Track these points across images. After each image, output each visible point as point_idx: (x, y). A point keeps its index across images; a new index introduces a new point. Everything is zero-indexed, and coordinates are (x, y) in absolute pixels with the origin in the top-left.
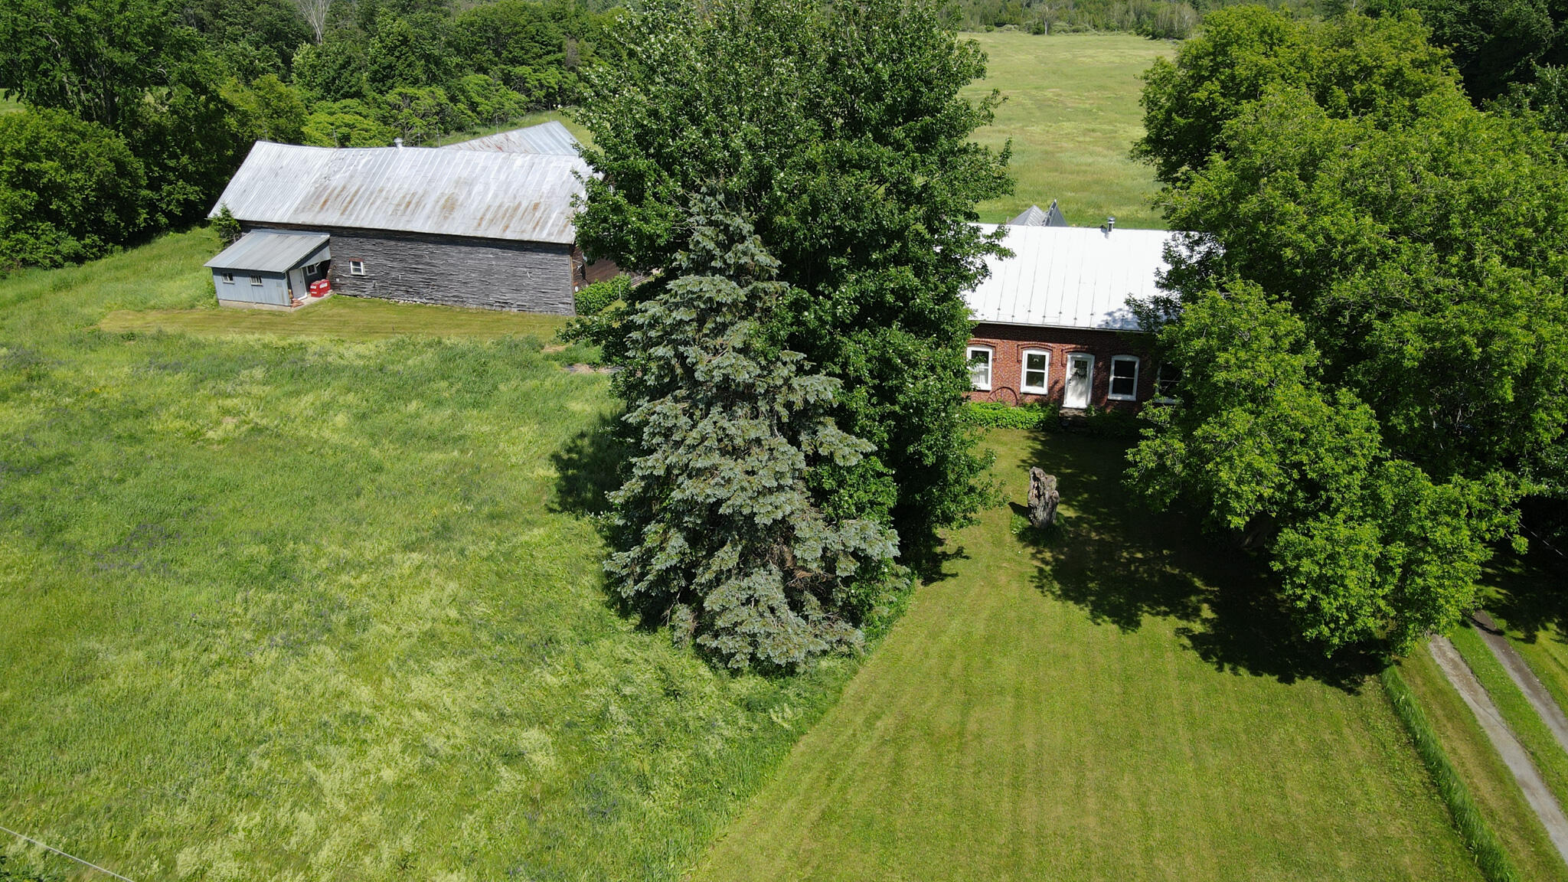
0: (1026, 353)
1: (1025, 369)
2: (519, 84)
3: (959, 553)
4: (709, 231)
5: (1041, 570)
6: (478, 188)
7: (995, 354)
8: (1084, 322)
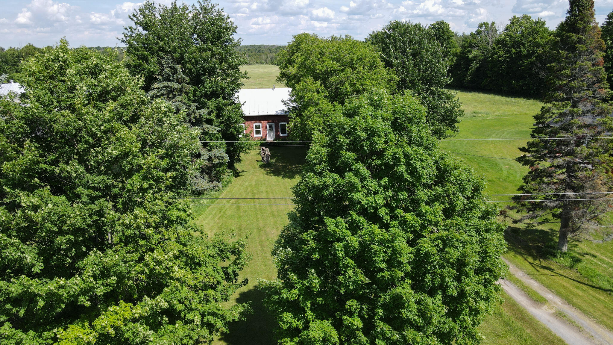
0: (254, 125)
1: (255, 130)
4: (169, 69)
5: (267, 172)
8: (270, 113)
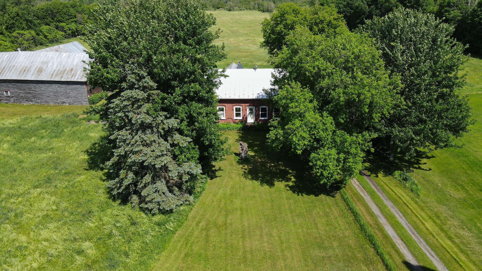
0: (235, 107)
1: (235, 112)
2: (62, 29)
3: (220, 169)
4: (133, 76)
5: (245, 172)
6: (50, 65)
7: (225, 108)
8: (251, 97)
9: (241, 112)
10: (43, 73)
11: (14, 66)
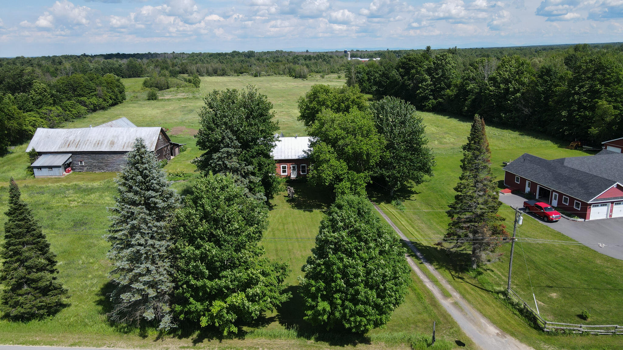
0: (281, 166)
1: (282, 170)
2: (83, 104)
3: (276, 205)
4: (228, 139)
5: (292, 206)
6: (120, 138)
8: (294, 158)
9: (286, 170)
10: (116, 145)
11: (88, 140)
